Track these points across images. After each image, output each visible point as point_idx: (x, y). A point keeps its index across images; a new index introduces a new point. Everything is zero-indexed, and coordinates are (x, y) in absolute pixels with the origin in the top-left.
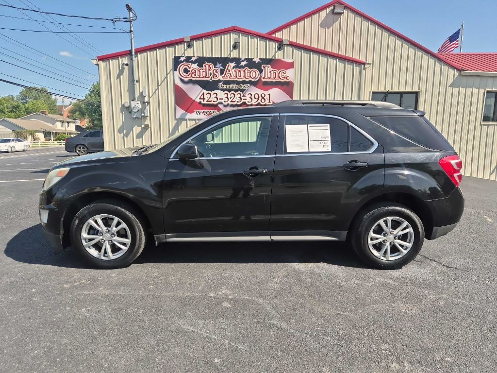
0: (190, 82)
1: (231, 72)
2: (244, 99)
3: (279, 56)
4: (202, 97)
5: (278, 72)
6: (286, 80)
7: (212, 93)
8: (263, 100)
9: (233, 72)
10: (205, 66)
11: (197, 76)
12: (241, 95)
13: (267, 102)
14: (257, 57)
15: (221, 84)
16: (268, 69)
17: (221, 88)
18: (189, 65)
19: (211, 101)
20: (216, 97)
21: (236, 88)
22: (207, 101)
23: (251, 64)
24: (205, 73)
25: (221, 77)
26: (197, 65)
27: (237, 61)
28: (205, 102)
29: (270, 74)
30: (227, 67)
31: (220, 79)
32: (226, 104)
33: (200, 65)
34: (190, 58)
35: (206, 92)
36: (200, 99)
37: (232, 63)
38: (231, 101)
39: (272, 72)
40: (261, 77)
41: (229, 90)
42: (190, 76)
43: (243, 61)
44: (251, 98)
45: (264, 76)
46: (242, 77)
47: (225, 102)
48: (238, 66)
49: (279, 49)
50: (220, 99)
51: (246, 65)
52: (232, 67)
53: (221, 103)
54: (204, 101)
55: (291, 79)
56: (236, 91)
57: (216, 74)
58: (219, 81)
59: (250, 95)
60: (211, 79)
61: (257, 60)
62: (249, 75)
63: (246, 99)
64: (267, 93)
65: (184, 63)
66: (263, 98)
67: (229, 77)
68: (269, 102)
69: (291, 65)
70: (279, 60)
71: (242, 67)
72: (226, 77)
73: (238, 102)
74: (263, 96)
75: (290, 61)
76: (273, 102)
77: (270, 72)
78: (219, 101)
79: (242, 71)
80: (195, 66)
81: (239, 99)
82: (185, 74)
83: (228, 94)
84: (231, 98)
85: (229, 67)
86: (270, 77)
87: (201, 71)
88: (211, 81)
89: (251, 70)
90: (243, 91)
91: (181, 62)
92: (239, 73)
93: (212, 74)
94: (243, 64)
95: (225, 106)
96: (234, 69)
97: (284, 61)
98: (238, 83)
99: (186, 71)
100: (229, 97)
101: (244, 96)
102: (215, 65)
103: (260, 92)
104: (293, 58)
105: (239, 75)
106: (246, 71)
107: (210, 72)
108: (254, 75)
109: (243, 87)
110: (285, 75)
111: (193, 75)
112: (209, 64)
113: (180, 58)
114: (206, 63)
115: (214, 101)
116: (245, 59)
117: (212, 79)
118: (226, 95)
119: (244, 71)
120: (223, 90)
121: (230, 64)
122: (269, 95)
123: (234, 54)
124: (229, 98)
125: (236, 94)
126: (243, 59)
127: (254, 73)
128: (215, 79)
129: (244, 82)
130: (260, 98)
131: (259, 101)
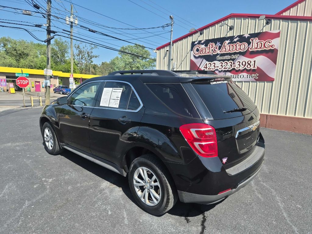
0: (200, 57)
1: (226, 47)
2: (234, 66)
3: (266, 29)
4: (205, 67)
5: (265, 42)
6: (271, 48)
7: (212, 63)
8: (249, 66)
9: (227, 47)
10: (209, 45)
11: (204, 53)
12: (231, 63)
13: (252, 68)
14: (247, 33)
15: (218, 56)
16: (255, 42)
17: (218, 59)
18: (200, 46)
19: (211, 69)
20: (214, 66)
21: (229, 58)
22: (208, 69)
23: (242, 39)
24: (208, 50)
25: (219, 52)
26: (205, 46)
27: (231, 38)
28: (207, 70)
29: (257, 45)
31: (218, 53)
32: (220, 70)
34: (201, 41)
35: (208, 63)
36: (204, 68)
37: (227, 40)
38: (224, 68)
39: (259, 43)
40: (249, 48)
41: (224, 60)
42: (199, 53)
43: (236, 38)
44: (239, 65)
45: (251, 47)
46: (234, 50)
47: (220, 69)
48: (232, 42)
49: (267, 23)
50: (217, 67)
51: (237, 41)
52: (227, 43)
53: (217, 70)
54: (206, 69)
55: (275, 47)
56: (228, 60)
57: (216, 50)
58: (218, 54)
59: (239, 63)
60: (212, 54)
61: (247, 36)
62: (239, 48)
63: (235, 66)
64: (252, 60)
65: (197, 45)
66: (249, 64)
67: (224, 51)
68: (254, 67)
69: (277, 35)
70: (266, 32)
71: (235, 42)
72: (222, 51)
73: (229, 68)
74: (249, 62)
75: (277, 31)
76: (257, 67)
77: (257, 43)
78: (216, 68)
79: (234, 46)
80: (203, 46)
81: (230, 66)
82: (198, 53)
83: (222, 63)
84: (224, 66)
85: (225, 44)
86: (256, 47)
87: (206, 49)
88: (212, 55)
89: (241, 44)
90: (233, 60)
92: (232, 47)
93: (213, 50)
94: (235, 40)
95: (220, 72)
96: (229, 45)
97: (272, 33)
98: (230, 54)
99: (198, 50)
100: (223, 65)
101: (234, 64)
102: (216, 43)
103: (246, 59)
104: (279, 29)
105: (232, 49)
106: (237, 45)
107: (212, 49)
108: (244, 47)
109: (233, 57)
110: (270, 44)
111: (201, 53)
112: (212, 44)
113: (195, 43)
114: (210, 43)
115: (212, 69)
116: (238, 36)
117: (213, 53)
118: (221, 64)
119: (236, 45)
120: (219, 61)
121: (226, 41)
122: (255, 61)
123: (230, 34)
124: (223, 66)
125: (228, 62)
126: (236, 37)
127: (244, 46)
128: (215, 54)
129: (235, 54)
130: (247, 64)
131: (246, 67)
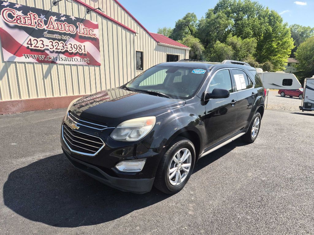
0: (16, 27)
1: (53, 24)
2: (66, 48)
3: (88, 17)
4: (29, 43)
5: (89, 30)
6: (94, 36)
7: (39, 40)
8: (80, 50)
9: (55, 24)
10: (29, 14)
11: (22, 22)
12: (63, 44)
13: (83, 52)
14: (73, 16)
15: (46, 32)
16: (82, 26)
17: (46, 36)
18: (13, 11)
19: (38, 47)
20: (42, 44)
21: (59, 38)
22: (35, 47)
23: (69, 20)
24: (30, 21)
25: (45, 27)
26: (22, 13)
27: (58, 15)
28: (33, 47)
29: (83, 30)
30: (50, 19)
31: (44, 29)
32: (51, 50)
33: (25, 13)
34: (14, 4)
35: (32, 38)
36: (27, 44)
37: (54, 16)
38: (56, 49)
39: (85, 29)
40: (77, 31)
41: (54, 39)
42: (15, 21)
43: (63, 17)
44: (71, 47)
45: (79, 31)
46: (63, 29)
47: (50, 48)
48: (58, 20)
49: (88, 12)
50: (46, 46)
51: (65, 21)
52: (54, 20)
53: (48, 50)
54: (31, 46)
55: (97, 36)
56: (59, 40)
57: (41, 23)
58: (44, 30)
59: (70, 45)
60: (36, 27)
61: (73, 18)
62: (68, 29)
63: (68, 48)
64: (82, 44)
65: (8, 8)
66: (80, 48)
67: (52, 27)
68: (85, 52)
69: (96, 27)
70: (88, 21)
71: (62, 21)
72: (49, 27)
73: (61, 50)
74: (80, 46)
75: (96, 23)
76: (88, 52)
77: (83, 29)
78: (45, 47)
79: (62, 25)
80: (20, 13)
81: (63, 47)
82: (11, 20)
83: (53, 43)
84: (56, 46)
85: (52, 20)
86: (83, 32)
87: (26, 19)
88: (36, 29)
89: (69, 25)
90: (65, 41)
91: (4, 6)
92: (61, 26)
93: (37, 23)
94: (63, 19)
95: (51, 52)
96: (56, 22)
97: (92, 23)
98: (60, 34)
99: (10, 16)
100: (54, 44)
101: (66, 45)
102: (39, 16)
103: (78, 43)
104: (97, 21)
105: (61, 28)
106: (66, 25)
107: (35, 21)
109: (64, 38)
110: (93, 33)
111: (18, 21)
112: (34, 14)
113: (3, 3)
114: (31, 12)
115: (41, 47)
116: (64, 15)
117: (38, 27)
118: (51, 43)
119: (64, 25)
120: (49, 38)
121: (52, 17)
122: (84, 46)
123: (55, 9)
124: (54, 46)
125: (59, 43)
126: (62, 15)
127: (72, 28)
128: (40, 28)
129: (65, 34)
130: (78, 48)
131: (78, 50)
